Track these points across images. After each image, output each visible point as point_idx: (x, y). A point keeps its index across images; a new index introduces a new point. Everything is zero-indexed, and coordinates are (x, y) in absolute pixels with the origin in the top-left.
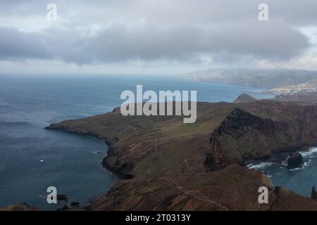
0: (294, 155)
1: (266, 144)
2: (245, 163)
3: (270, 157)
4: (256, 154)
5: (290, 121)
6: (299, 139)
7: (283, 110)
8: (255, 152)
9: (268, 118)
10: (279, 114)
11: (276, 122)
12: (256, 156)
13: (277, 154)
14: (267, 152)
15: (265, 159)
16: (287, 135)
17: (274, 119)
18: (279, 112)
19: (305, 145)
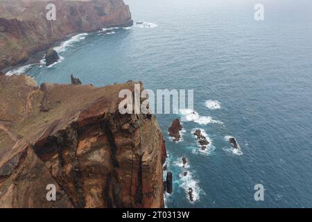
0: (49, 51)
1: (19, 47)
2: (3, 71)
3: (27, 60)
4: (12, 59)
5: (37, 19)
6: (49, 36)
7: (27, 7)
8: (10, 58)
9: (13, 18)
10: (24, 12)
11: (23, 22)
12: (13, 62)
13: (34, 55)
14: (23, 55)
15: (23, 62)
16: (37, 33)
17: (20, 19)
18: (23, 10)
19: (56, 41)
